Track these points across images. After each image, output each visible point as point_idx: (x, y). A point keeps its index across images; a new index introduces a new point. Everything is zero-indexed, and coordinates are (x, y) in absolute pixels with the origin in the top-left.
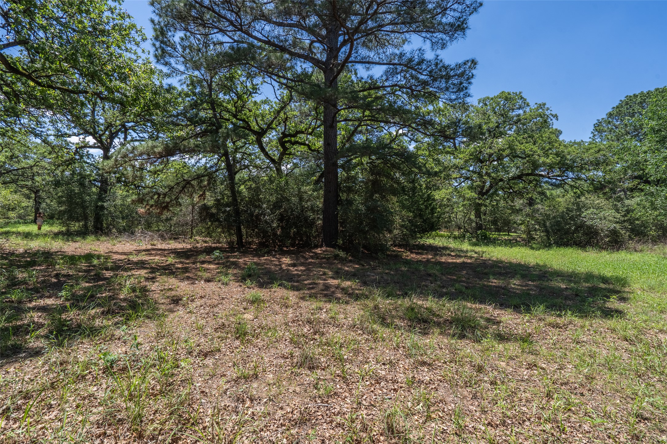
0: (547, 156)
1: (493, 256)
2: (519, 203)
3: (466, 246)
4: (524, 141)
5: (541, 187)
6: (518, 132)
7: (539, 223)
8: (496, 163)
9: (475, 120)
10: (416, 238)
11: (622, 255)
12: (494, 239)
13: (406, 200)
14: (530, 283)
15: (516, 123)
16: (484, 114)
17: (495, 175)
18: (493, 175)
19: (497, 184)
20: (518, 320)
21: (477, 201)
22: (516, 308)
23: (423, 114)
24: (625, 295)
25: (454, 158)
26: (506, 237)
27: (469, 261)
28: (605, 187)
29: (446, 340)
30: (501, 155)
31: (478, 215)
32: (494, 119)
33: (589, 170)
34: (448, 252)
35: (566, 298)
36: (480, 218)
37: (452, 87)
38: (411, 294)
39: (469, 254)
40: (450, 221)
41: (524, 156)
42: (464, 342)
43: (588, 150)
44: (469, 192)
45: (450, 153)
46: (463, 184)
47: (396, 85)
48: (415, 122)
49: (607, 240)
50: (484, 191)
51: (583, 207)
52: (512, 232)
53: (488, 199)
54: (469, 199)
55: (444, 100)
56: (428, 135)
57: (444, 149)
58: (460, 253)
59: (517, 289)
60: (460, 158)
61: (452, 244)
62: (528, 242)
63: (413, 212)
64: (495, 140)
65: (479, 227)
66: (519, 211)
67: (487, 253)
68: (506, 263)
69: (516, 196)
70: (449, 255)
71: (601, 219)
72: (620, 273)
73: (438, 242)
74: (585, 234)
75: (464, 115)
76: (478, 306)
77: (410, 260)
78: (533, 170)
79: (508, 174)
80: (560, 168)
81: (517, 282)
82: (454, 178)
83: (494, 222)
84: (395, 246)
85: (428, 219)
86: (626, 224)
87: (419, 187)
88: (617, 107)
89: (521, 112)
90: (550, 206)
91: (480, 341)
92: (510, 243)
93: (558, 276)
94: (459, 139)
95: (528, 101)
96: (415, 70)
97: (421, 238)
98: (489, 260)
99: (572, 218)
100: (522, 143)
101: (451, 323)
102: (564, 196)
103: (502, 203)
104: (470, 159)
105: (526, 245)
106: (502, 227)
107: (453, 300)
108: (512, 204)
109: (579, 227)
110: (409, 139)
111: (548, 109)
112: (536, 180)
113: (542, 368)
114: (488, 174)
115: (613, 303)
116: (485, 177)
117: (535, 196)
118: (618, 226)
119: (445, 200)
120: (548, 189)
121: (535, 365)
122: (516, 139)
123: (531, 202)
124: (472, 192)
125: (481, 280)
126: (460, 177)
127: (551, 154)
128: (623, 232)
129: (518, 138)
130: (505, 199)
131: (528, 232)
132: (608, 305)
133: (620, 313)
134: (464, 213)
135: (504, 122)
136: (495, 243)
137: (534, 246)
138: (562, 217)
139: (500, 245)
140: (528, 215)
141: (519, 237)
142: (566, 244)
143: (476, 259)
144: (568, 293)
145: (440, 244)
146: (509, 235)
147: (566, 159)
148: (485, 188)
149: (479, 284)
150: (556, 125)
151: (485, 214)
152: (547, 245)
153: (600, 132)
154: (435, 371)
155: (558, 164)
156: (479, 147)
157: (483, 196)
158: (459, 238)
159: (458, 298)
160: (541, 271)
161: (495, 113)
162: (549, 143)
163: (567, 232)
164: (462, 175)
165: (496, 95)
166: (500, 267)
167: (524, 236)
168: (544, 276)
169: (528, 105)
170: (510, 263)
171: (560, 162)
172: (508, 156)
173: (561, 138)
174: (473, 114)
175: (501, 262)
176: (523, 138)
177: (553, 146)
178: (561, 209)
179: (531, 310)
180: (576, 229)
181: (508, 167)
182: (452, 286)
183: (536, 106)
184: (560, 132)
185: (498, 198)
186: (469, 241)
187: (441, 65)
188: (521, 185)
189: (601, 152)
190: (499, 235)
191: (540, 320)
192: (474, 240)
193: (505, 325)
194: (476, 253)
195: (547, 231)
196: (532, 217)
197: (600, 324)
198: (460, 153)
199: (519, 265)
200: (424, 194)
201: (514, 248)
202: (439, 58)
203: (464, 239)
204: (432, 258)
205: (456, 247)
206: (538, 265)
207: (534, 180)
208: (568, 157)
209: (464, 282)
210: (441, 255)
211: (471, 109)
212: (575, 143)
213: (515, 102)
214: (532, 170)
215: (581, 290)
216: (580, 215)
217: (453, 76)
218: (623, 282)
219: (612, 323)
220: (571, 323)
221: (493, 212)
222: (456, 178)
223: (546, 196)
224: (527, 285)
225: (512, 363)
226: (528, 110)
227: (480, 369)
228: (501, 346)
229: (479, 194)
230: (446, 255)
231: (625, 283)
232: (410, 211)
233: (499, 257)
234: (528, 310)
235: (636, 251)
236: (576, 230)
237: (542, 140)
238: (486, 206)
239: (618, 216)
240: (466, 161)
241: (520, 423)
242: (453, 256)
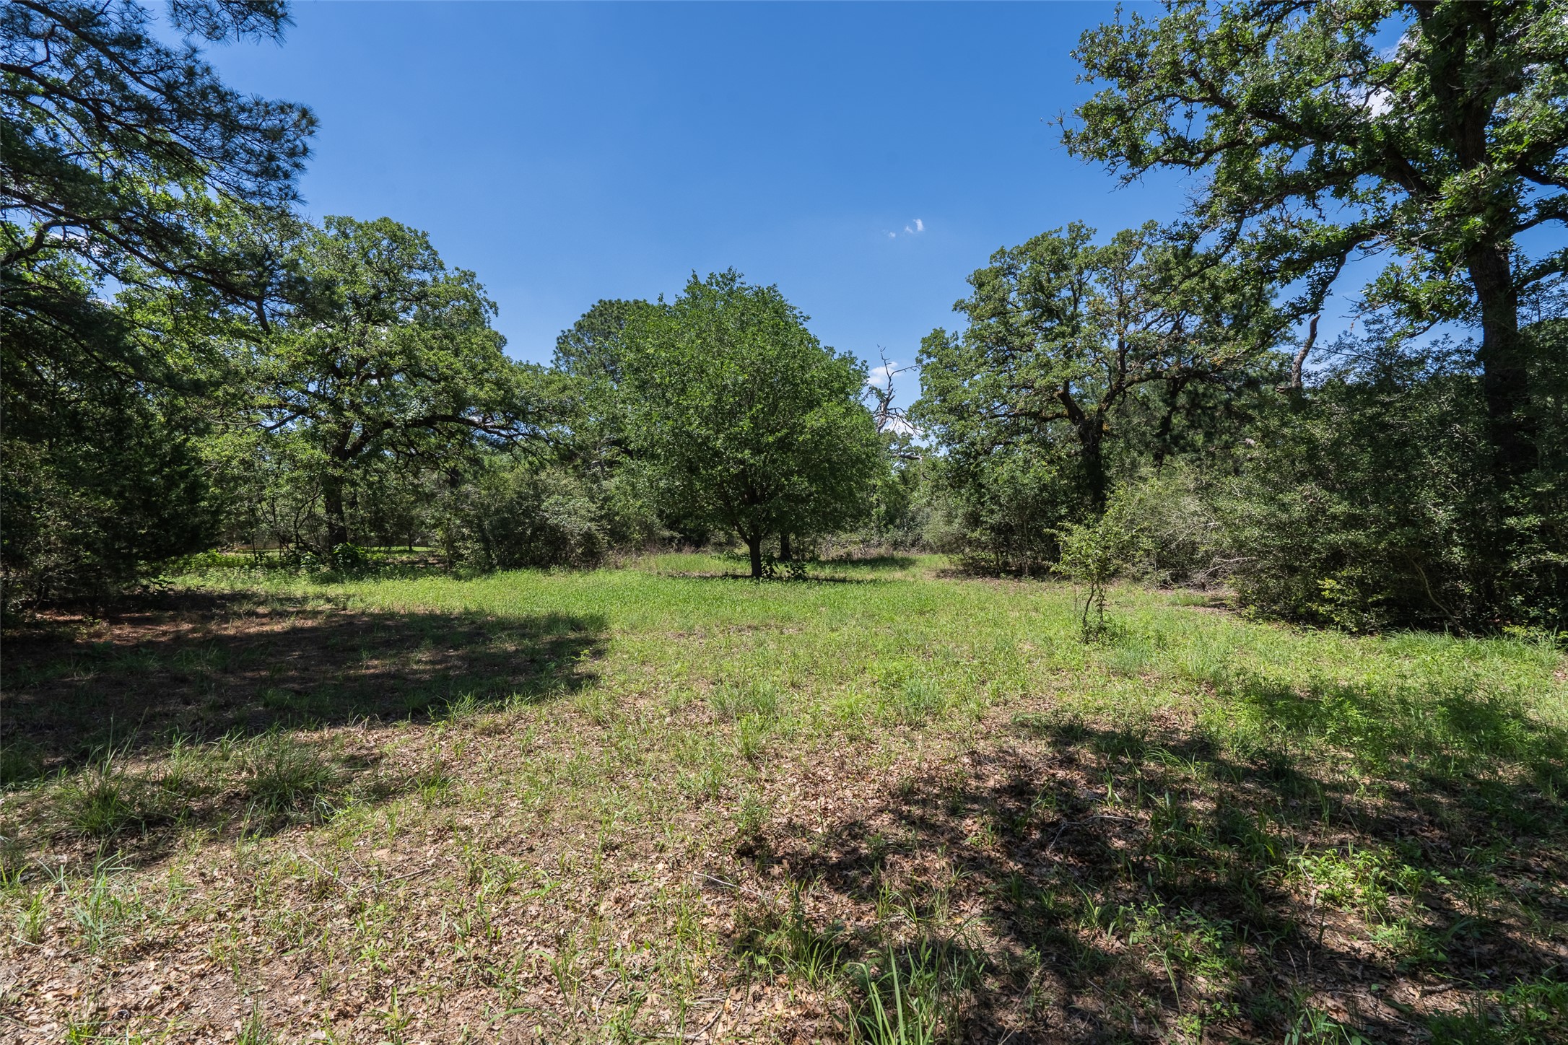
0: (481, 385)
1: (373, 604)
2: (429, 478)
3: (302, 586)
4: (435, 343)
5: (472, 446)
6: (422, 320)
7: (468, 522)
8: (375, 382)
9: (317, 266)
10: (134, 576)
11: (600, 576)
12: (377, 563)
13: (87, 457)
14: (452, 652)
15: (418, 299)
16: (343, 258)
17: (372, 412)
18: (367, 410)
19: (378, 433)
20: (423, 741)
21: (330, 470)
22: (420, 716)
23: (150, 203)
24: (600, 646)
25: (260, 351)
26: (405, 558)
27: (309, 623)
28: (576, 455)
29: (228, 853)
30: (387, 365)
31: (334, 505)
32: (367, 277)
33: (551, 422)
34: (247, 607)
35: (516, 671)
36: (340, 512)
37: (243, 155)
38: (103, 753)
39: (309, 607)
40: (254, 522)
41: (434, 376)
42: (282, 838)
43: (549, 383)
44: (308, 446)
45: (247, 337)
46: (289, 424)
47: (28, 72)
48: (116, 220)
49: (579, 551)
50: (348, 447)
51: (544, 491)
52: (418, 545)
53: (358, 468)
54: (308, 466)
55: (218, 185)
56: (171, 272)
57: (227, 321)
58: (281, 606)
59: (424, 671)
60: (278, 356)
61: (262, 584)
62: (450, 565)
63: (120, 494)
64: (371, 328)
65: (338, 535)
66: (429, 498)
67: (357, 598)
68: (403, 616)
69: (424, 463)
70: (251, 614)
71: (569, 514)
72: (595, 610)
73: (215, 582)
74: (548, 542)
75: (286, 245)
76: (326, 733)
77: (108, 645)
78: (457, 410)
79: (404, 411)
80: (504, 413)
81: (425, 656)
82: (262, 407)
83: (377, 523)
84: (43, 608)
85: (176, 516)
86: (604, 522)
87: (140, 420)
88: (589, 316)
89: (427, 277)
90: (489, 489)
91: (326, 821)
92: (411, 570)
93: (504, 629)
94: (271, 305)
95: (441, 257)
96: (112, 57)
97: (155, 573)
98: (363, 613)
99: (526, 513)
100: (432, 349)
101: (247, 798)
102: (513, 468)
103: (392, 479)
104: (308, 362)
105: (445, 572)
106: (396, 533)
107: (251, 736)
108: (416, 482)
109: (538, 529)
110: (95, 267)
111: (479, 287)
112: (462, 432)
113: (465, 829)
114: (355, 407)
115: (587, 665)
116: (347, 414)
117: (462, 465)
118: (593, 526)
119: (235, 463)
120: (486, 452)
121: (451, 829)
122: (419, 335)
123: (455, 479)
124: (314, 448)
125: (339, 668)
126: (281, 407)
127: (488, 381)
128: (600, 536)
129: (423, 335)
130: (398, 470)
131: (449, 543)
132: (580, 669)
133: (593, 678)
134: (295, 499)
135: (391, 291)
136: (377, 572)
137: (462, 572)
138: (511, 511)
139: (389, 576)
140: (446, 507)
141: (431, 554)
142: (518, 565)
143: (330, 616)
144: (519, 661)
145: (224, 587)
146: (411, 551)
147: (513, 395)
148: (351, 440)
149: (333, 678)
150: (496, 324)
151: (353, 504)
152: (485, 569)
153: (567, 354)
154: (182, 956)
155: (500, 404)
156: (330, 336)
157: (345, 459)
158: (283, 566)
159: (270, 725)
160: (473, 623)
161: (369, 263)
162: (484, 358)
163: (520, 539)
164: (286, 400)
165: (370, 221)
166: (388, 628)
167: (442, 552)
168: (478, 634)
169: (442, 268)
170: (412, 615)
171: (504, 399)
172: (401, 370)
173: (506, 352)
174: (311, 249)
175: (392, 615)
176: (434, 337)
177: (491, 365)
178: (509, 495)
179: (447, 711)
180: (533, 533)
181: (404, 396)
182: (256, 697)
183: (457, 274)
184: (503, 341)
185: (382, 466)
186: (313, 571)
187: (207, 80)
188: (433, 440)
189: (567, 392)
190: (388, 552)
191: (465, 727)
192: (325, 569)
193: (391, 761)
194: (329, 600)
195: (484, 540)
196: (457, 511)
197: (565, 705)
198: (278, 342)
199: (432, 617)
200: (159, 444)
201: (420, 581)
202: (198, 57)
203: (297, 569)
204: (193, 630)
205: (273, 590)
206: (467, 612)
207: (459, 431)
208: (517, 391)
209: (293, 679)
210: (225, 619)
211: (306, 234)
212: (528, 367)
213: (413, 250)
214: (454, 409)
215: (539, 650)
216: (539, 506)
217: (247, 128)
218: (599, 622)
219: (580, 699)
220: (519, 717)
221: (372, 501)
222: (269, 407)
223: (482, 467)
224: (445, 659)
225: (403, 843)
226: (441, 276)
227: (324, 890)
228: (377, 813)
229: (333, 455)
230: (239, 616)
231: (601, 625)
232: (107, 494)
233: (387, 603)
234: (442, 713)
235: (617, 568)
236: (534, 537)
237: (471, 350)
238: (354, 484)
239: (593, 507)
240: (296, 367)
241: (412, 972)
242: (264, 616)
